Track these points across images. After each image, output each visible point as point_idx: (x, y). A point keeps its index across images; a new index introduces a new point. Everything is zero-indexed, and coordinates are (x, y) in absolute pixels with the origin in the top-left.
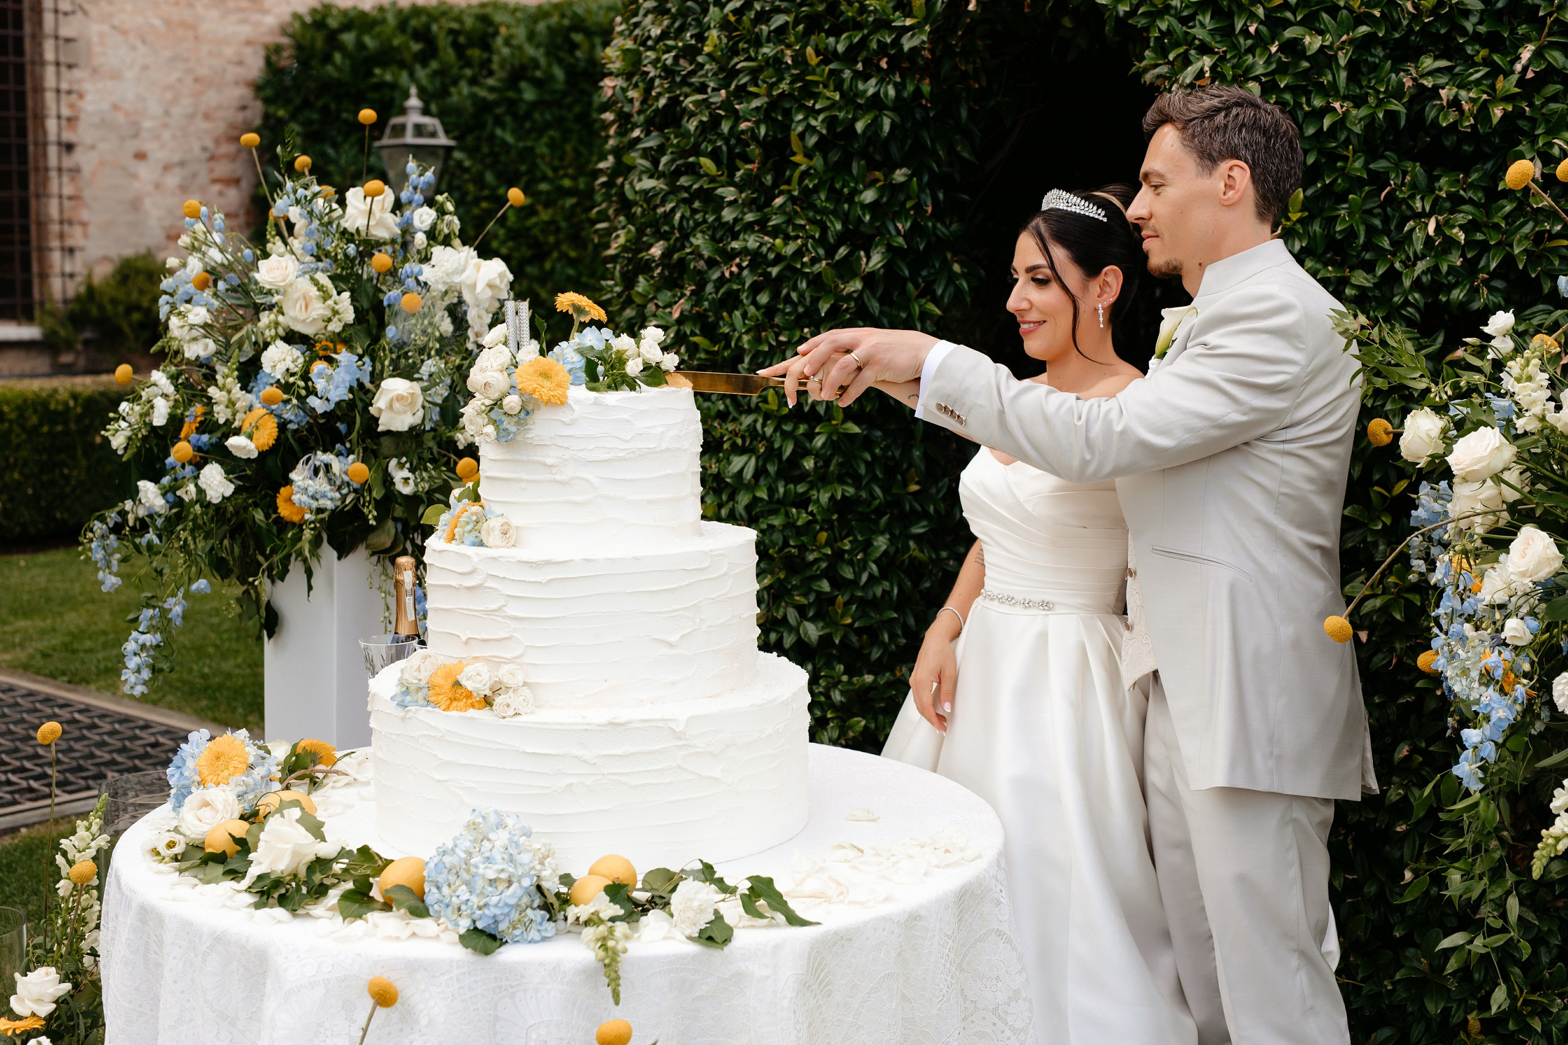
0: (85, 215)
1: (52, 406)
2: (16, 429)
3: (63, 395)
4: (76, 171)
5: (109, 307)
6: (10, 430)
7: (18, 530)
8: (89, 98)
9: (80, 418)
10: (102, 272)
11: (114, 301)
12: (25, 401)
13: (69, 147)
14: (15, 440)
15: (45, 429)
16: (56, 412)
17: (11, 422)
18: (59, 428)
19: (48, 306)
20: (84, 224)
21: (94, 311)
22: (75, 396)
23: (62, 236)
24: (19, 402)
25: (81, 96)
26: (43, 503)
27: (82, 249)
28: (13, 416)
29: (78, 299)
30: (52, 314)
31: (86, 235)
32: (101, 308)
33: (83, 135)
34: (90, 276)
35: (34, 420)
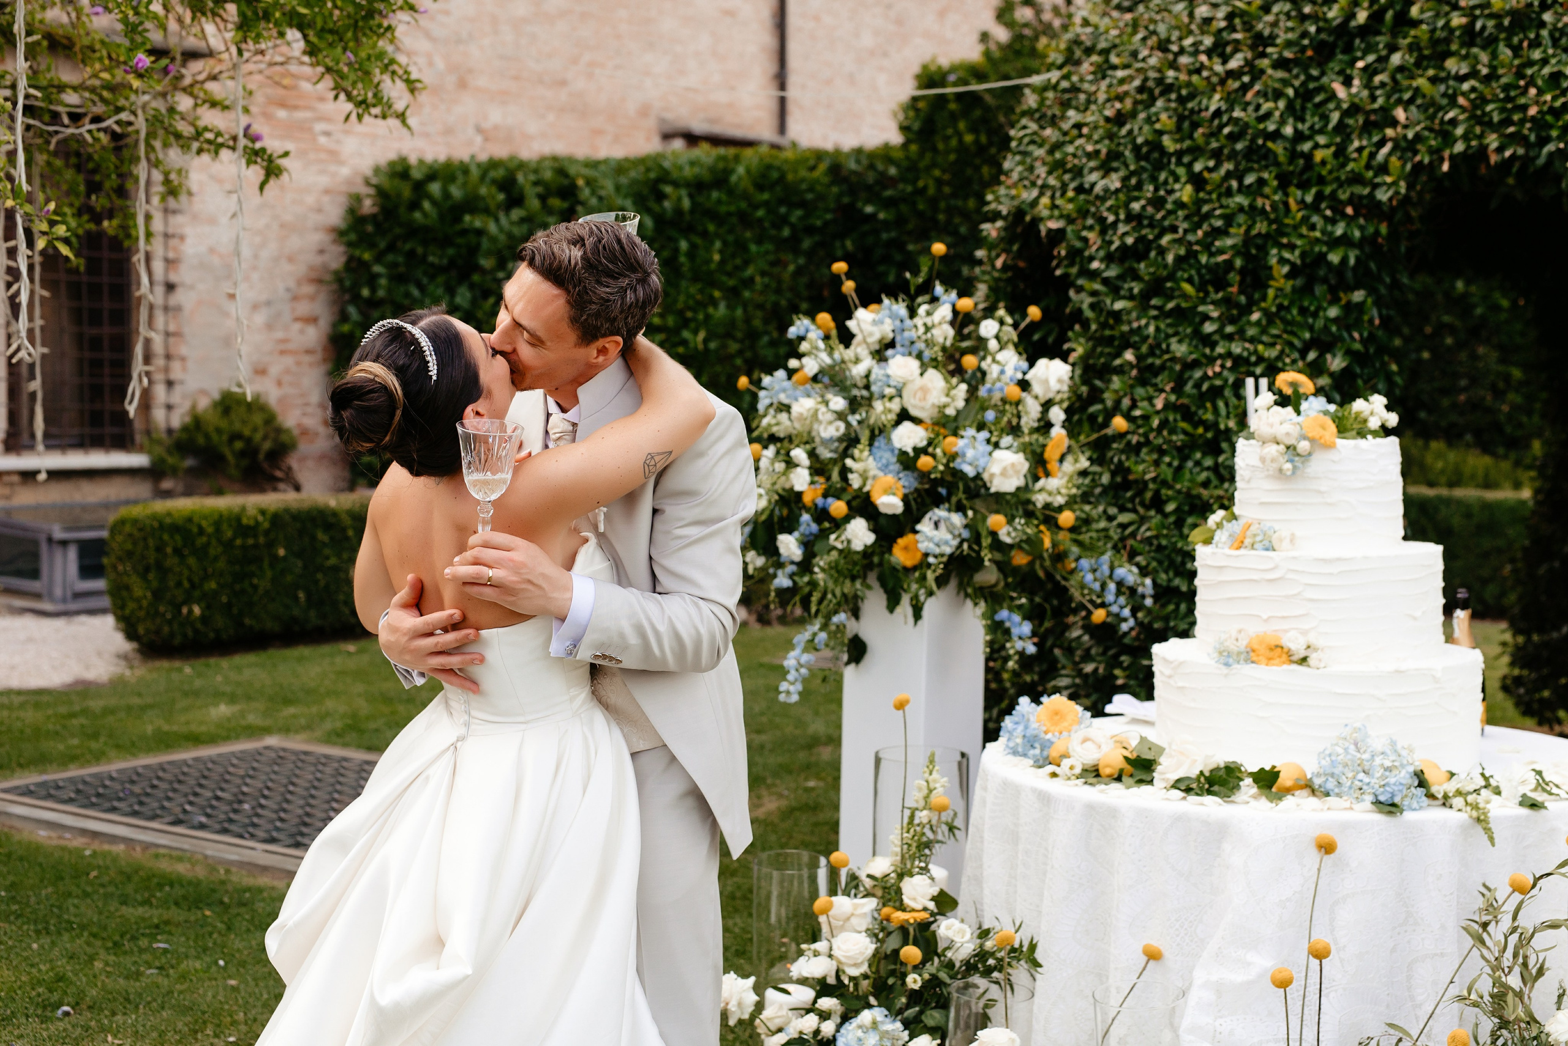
0: (183, 350)
1: (245, 521)
2: (214, 542)
3: (252, 511)
4: (178, 309)
5: (215, 437)
6: (208, 544)
7: (212, 635)
8: (189, 241)
9: (267, 533)
10: (203, 403)
11: (219, 431)
12: (221, 516)
13: (170, 287)
14: (212, 552)
15: (238, 542)
16: (248, 527)
17: (209, 536)
18: (251, 541)
19: (154, 435)
20: (183, 359)
21: (201, 440)
22: (263, 512)
23: (167, 370)
24: (216, 517)
25: (182, 238)
26: (235, 611)
27: (182, 382)
28: (210, 530)
29: (185, 429)
30: (159, 442)
31: (184, 369)
32: (207, 436)
33: (182, 275)
34: (194, 407)
35: (229, 534)
